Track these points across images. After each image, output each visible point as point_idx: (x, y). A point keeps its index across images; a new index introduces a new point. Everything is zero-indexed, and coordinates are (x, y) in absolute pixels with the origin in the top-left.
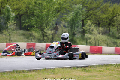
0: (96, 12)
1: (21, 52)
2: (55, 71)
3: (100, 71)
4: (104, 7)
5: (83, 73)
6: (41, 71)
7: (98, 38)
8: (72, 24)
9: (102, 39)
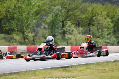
0: (75, 13)
1: (2, 55)
2: (36, 73)
3: (81, 71)
4: (83, 7)
5: (64, 73)
6: (22, 73)
7: (79, 38)
8: (52, 25)
9: (83, 38)
